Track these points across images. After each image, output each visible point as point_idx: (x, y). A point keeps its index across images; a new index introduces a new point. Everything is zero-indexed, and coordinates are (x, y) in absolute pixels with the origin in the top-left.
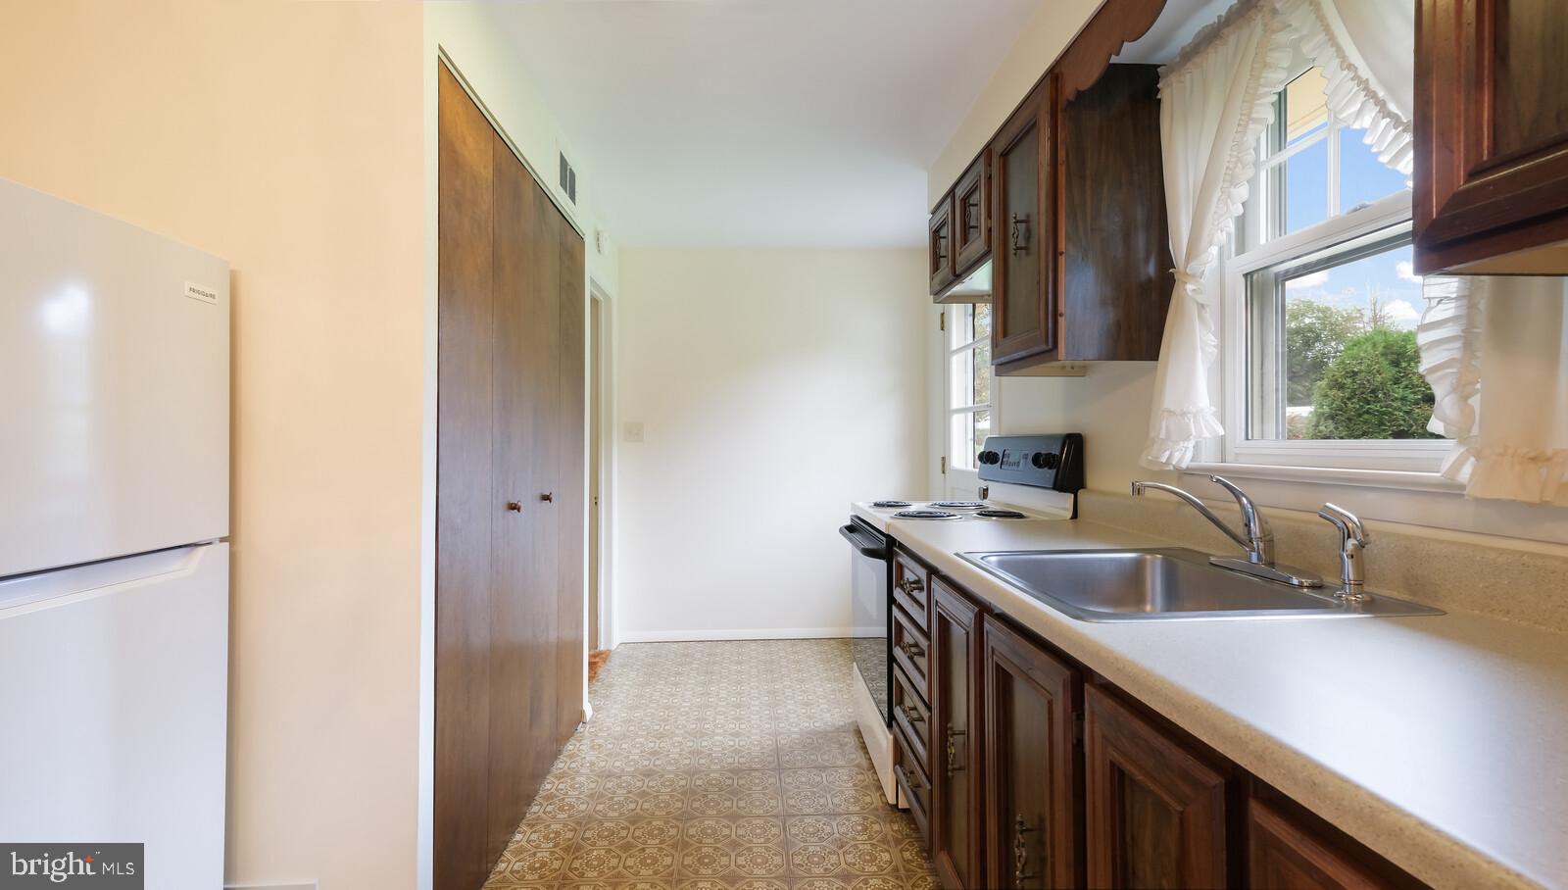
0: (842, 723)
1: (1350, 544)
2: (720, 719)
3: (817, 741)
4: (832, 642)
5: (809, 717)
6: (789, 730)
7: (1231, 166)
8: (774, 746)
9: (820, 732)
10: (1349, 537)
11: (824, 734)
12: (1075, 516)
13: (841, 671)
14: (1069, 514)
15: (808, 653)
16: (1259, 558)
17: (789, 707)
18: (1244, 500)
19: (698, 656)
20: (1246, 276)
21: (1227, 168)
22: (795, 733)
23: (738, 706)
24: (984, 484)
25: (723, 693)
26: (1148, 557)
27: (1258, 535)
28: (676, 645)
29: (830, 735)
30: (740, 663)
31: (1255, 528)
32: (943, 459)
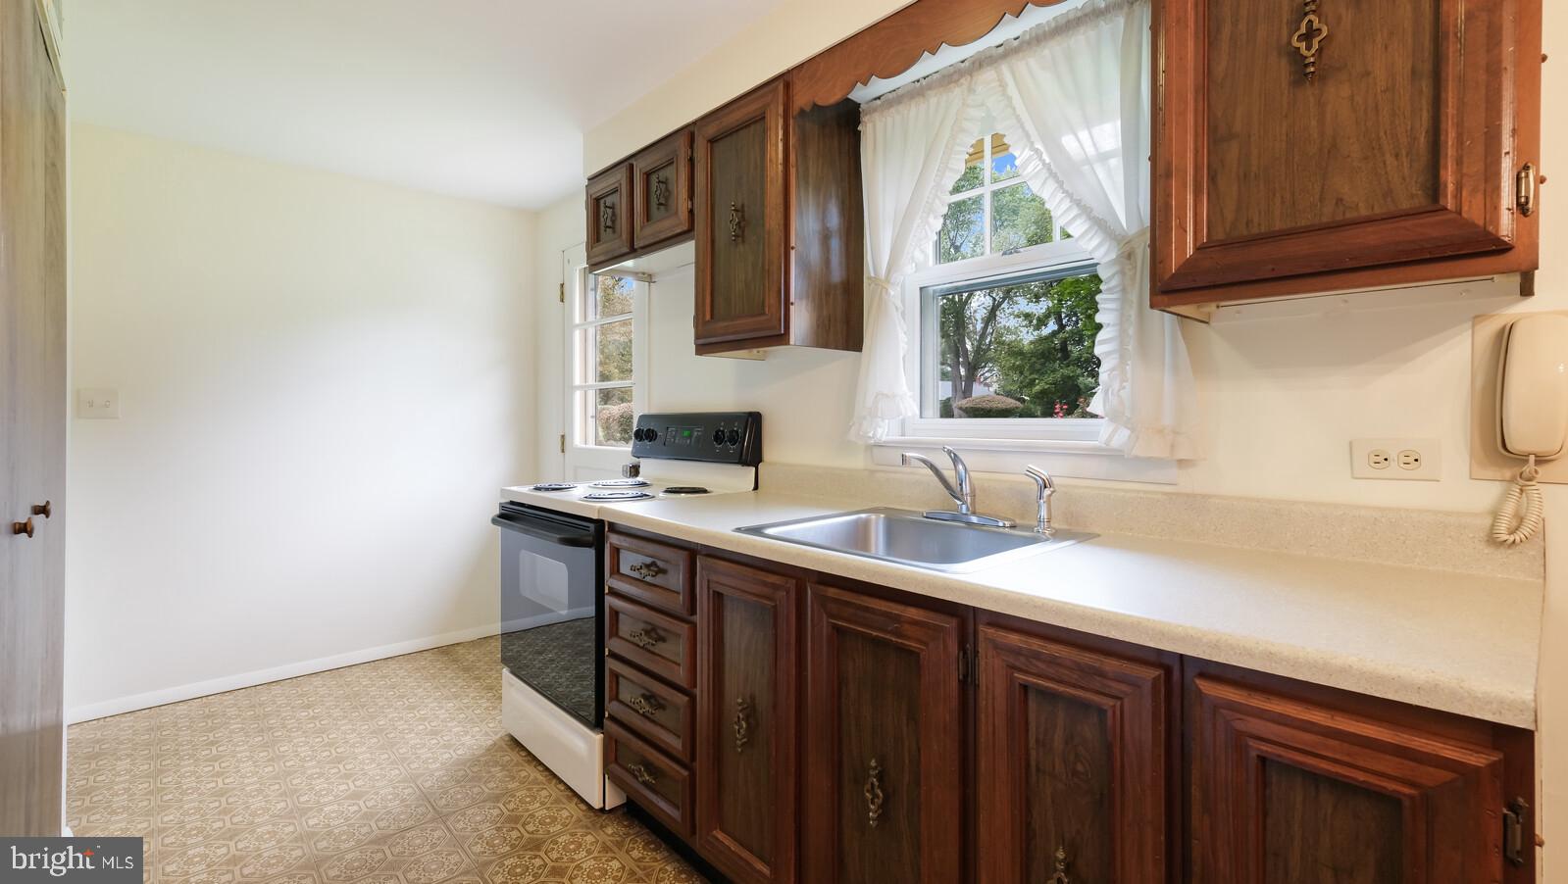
0: (490, 742)
1: (1047, 492)
2: (320, 784)
3: (470, 771)
4: (425, 654)
5: (445, 746)
6: (428, 768)
7: (930, 201)
8: (418, 792)
9: (469, 760)
10: (1045, 487)
11: (475, 761)
12: (756, 488)
13: (456, 685)
14: (753, 486)
15: (402, 673)
16: (968, 509)
17: (412, 742)
18: (960, 467)
19: (232, 712)
20: (921, 289)
21: (927, 202)
22: (437, 769)
23: (339, 760)
24: (635, 460)
25: (304, 751)
26: (873, 517)
27: (968, 491)
28: (182, 707)
29: (482, 759)
30: (308, 707)
31: (967, 489)
32: (563, 437)
